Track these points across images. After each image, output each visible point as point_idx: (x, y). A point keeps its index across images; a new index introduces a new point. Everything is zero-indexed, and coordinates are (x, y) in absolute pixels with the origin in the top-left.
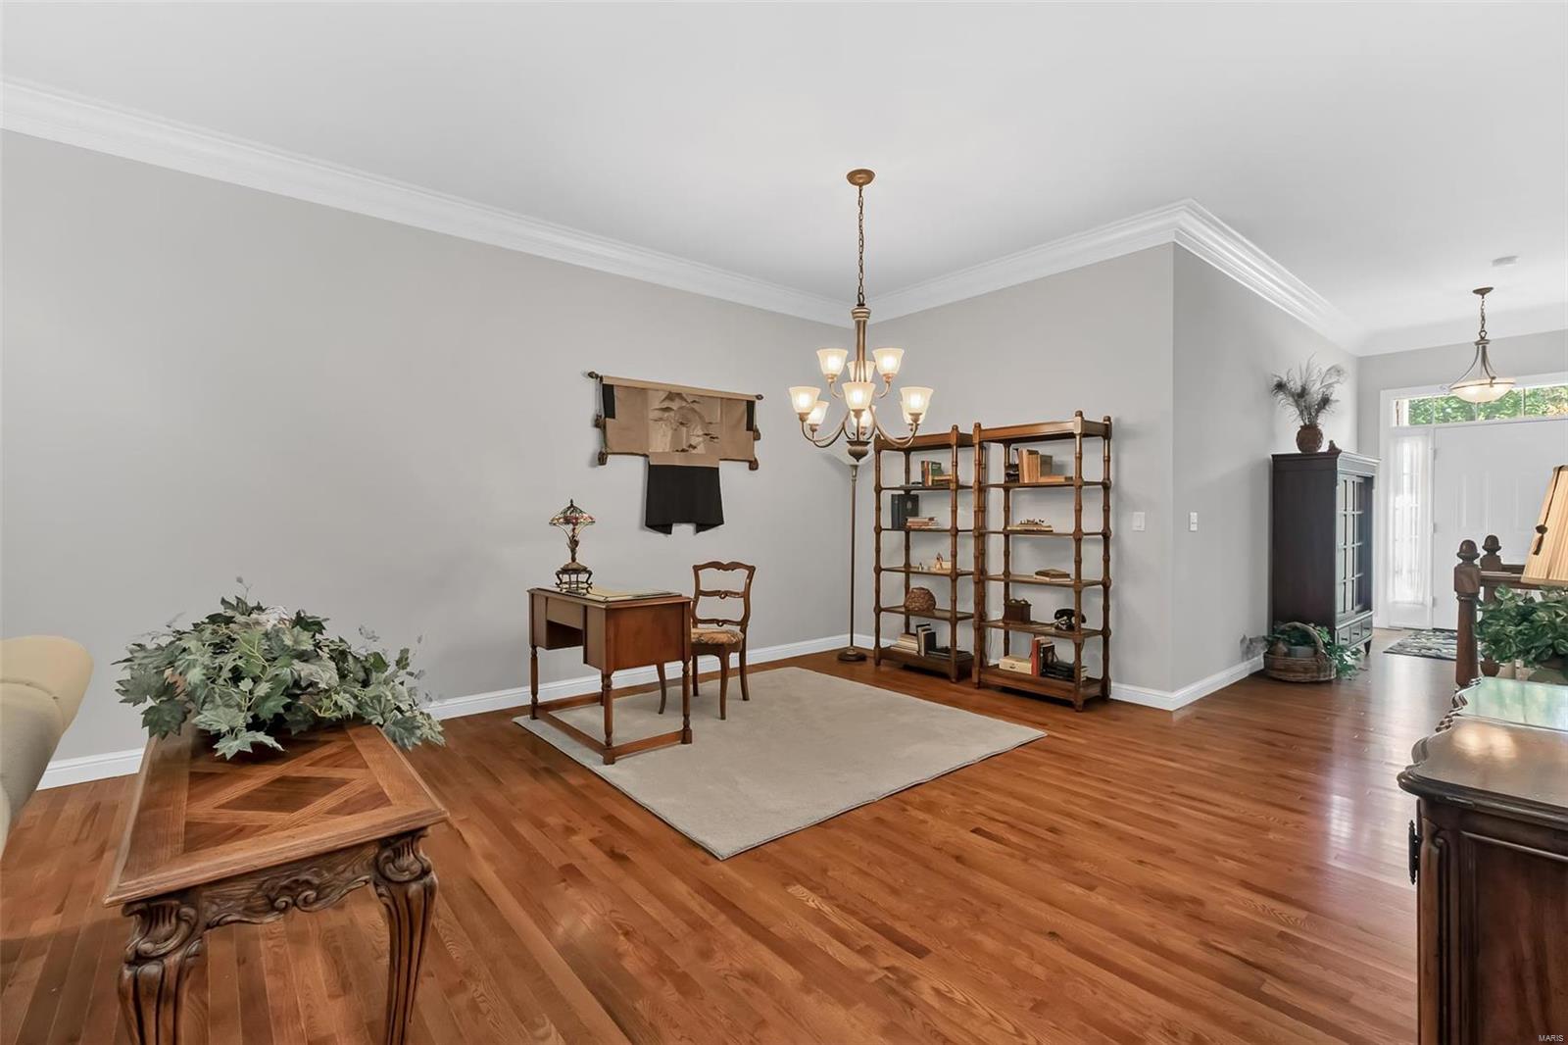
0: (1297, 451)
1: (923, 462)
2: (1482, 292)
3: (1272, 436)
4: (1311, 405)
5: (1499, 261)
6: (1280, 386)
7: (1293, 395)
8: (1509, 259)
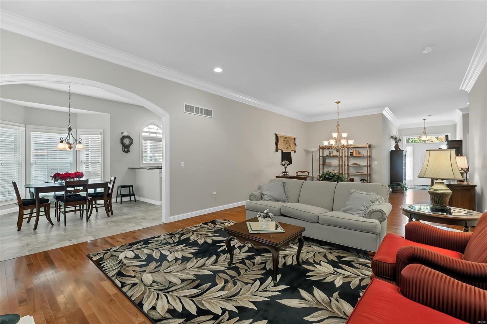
0: (395, 150)
1: (330, 151)
2: (425, 119)
3: (390, 147)
4: (397, 140)
5: (429, 116)
6: (392, 137)
7: (394, 139)
8: (431, 115)
